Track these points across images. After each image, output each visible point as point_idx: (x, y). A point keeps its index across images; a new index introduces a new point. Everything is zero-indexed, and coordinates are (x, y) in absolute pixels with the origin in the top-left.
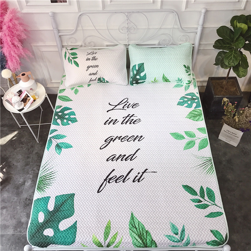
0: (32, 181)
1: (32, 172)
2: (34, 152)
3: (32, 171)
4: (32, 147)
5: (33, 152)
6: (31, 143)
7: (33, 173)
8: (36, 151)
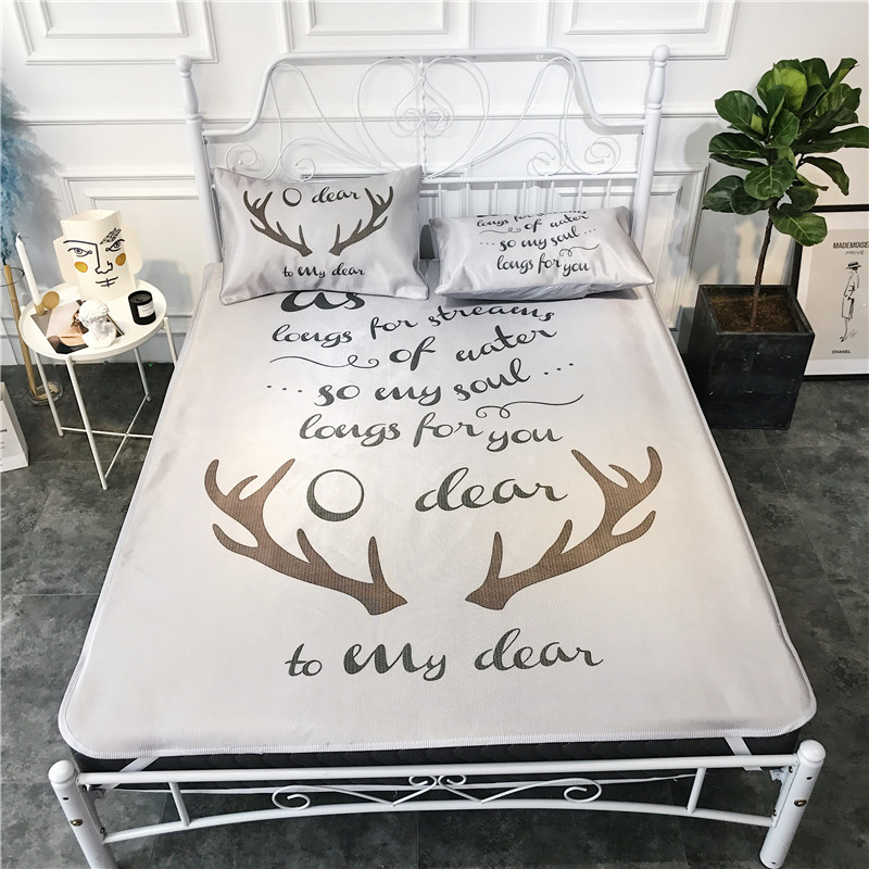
0: (18, 614)
1: (21, 587)
2: (37, 528)
3: (23, 584)
4: (33, 511)
5: (33, 527)
6: (31, 501)
7: (28, 588)
8: (46, 525)
